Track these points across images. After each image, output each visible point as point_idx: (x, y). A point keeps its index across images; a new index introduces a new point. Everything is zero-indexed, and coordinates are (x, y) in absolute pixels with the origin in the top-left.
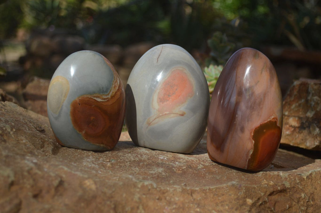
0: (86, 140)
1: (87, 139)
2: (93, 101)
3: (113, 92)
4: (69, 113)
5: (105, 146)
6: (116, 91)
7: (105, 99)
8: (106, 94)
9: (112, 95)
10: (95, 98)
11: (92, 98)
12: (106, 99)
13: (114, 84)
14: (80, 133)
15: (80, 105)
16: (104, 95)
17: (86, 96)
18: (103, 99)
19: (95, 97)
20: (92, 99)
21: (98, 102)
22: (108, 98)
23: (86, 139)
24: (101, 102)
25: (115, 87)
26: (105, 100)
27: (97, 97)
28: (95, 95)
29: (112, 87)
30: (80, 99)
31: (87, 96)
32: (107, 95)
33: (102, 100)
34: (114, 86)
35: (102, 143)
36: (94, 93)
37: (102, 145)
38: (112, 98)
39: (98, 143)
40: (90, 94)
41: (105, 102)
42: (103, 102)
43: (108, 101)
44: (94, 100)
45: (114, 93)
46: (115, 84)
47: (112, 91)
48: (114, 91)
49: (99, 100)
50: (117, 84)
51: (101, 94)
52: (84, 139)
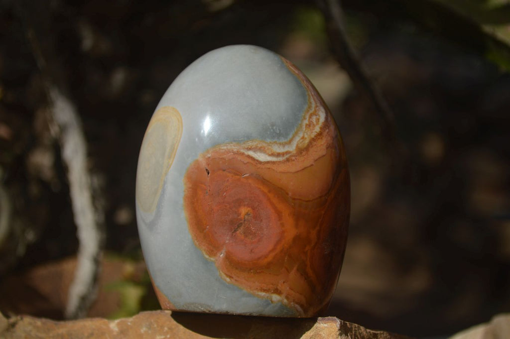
0: (228, 279)
1: (231, 277)
2: (246, 160)
3: (303, 138)
4: (181, 201)
5: (285, 301)
6: (313, 136)
7: (278, 155)
8: (283, 140)
9: (300, 145)
10: (251, 153)
11: (242, 151)
12: (283, 154)
13: (307, 117)
14: (212, 259)
15: (208, 173)
16: (275, 143)
17: (225, 148)
18: (272, 155)
19: (249, 149)
20: (243, 154)
21: (260, 163)
22: (287, 153)
23: (227, 276)
24: (268, 162)
25: (308, 126)
26: (280, 159)
27: (255, 149)
28: (250, 144)
29: (301, 126)
30: (209, 156)
31: (229, 147)
32: (284, 145)
33: (269, 159)
34: (306, 122)
35: (277, 292)
36: (249, 138)
37: (276, 297)
38: (301, 153)
39: (265, 291)
40: (237, 140)
41: (280, 162)
42: (274, 163)
43: (288, 160)
44: (249, 157)
45: (307, 141)
46: (311, 117)
47: (301, 135)
48: (306, 136)
49: (262, 157)
50: (318, 120)
51: (269, 140)
52: (224, 276)
